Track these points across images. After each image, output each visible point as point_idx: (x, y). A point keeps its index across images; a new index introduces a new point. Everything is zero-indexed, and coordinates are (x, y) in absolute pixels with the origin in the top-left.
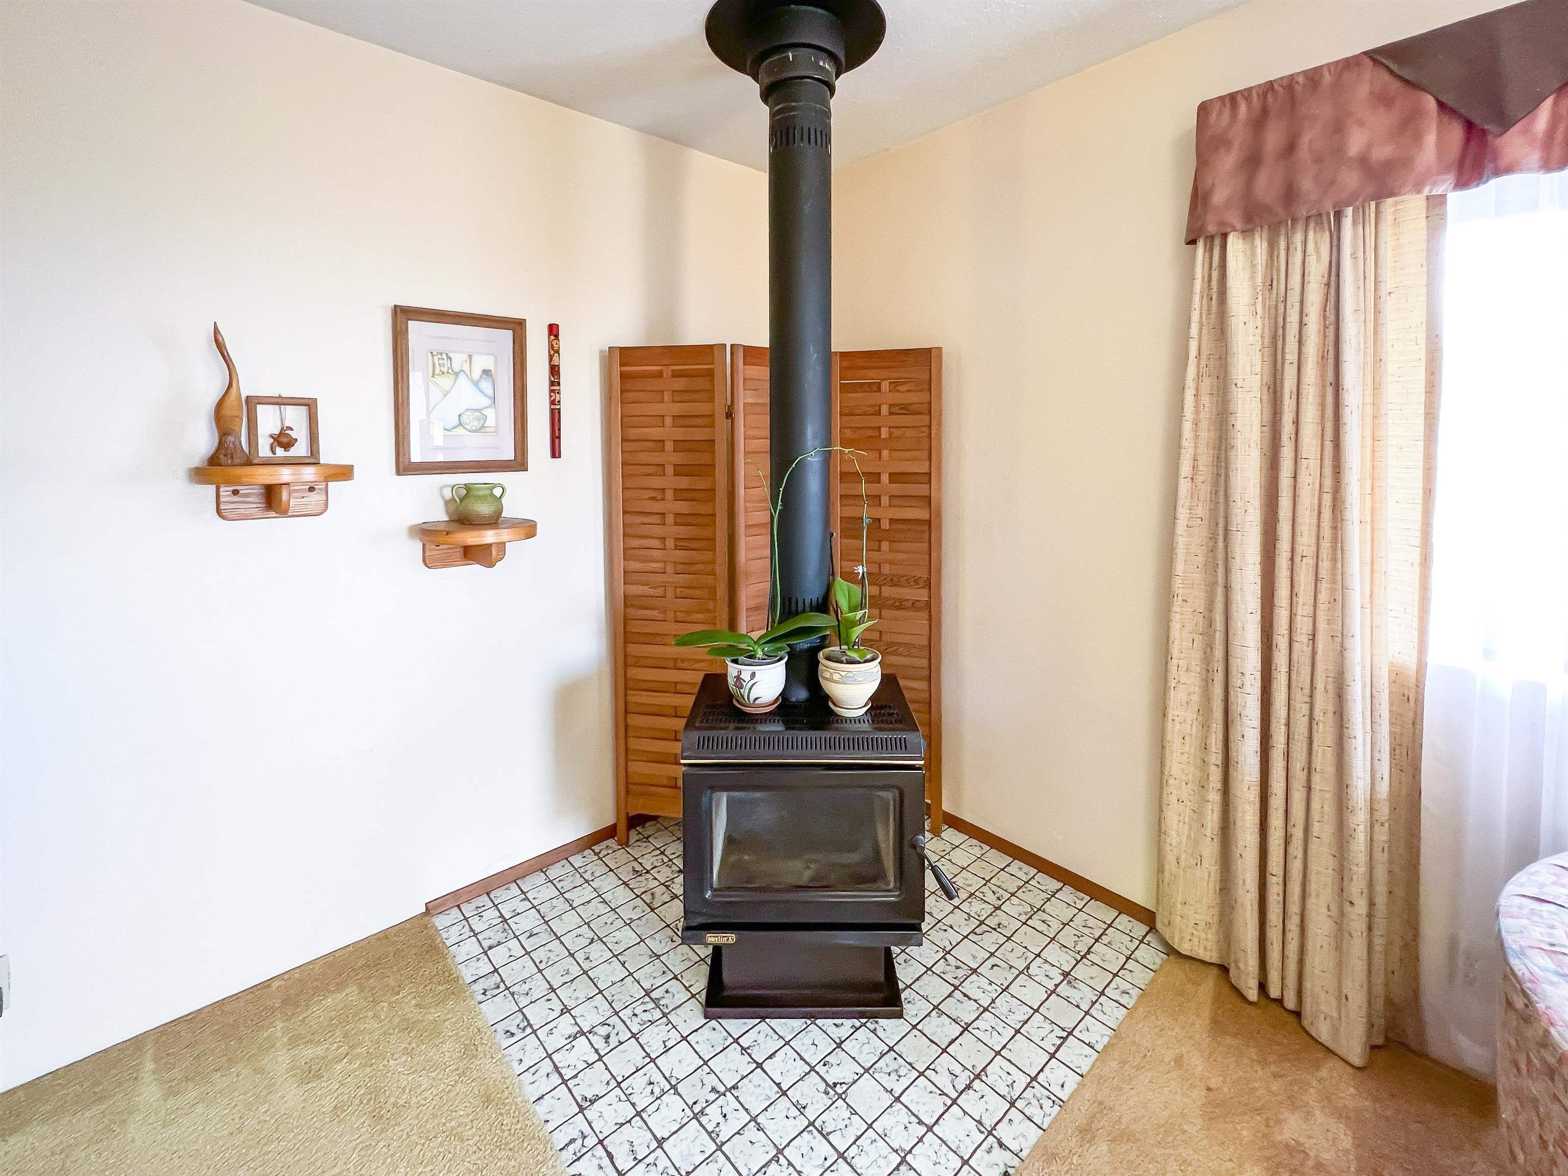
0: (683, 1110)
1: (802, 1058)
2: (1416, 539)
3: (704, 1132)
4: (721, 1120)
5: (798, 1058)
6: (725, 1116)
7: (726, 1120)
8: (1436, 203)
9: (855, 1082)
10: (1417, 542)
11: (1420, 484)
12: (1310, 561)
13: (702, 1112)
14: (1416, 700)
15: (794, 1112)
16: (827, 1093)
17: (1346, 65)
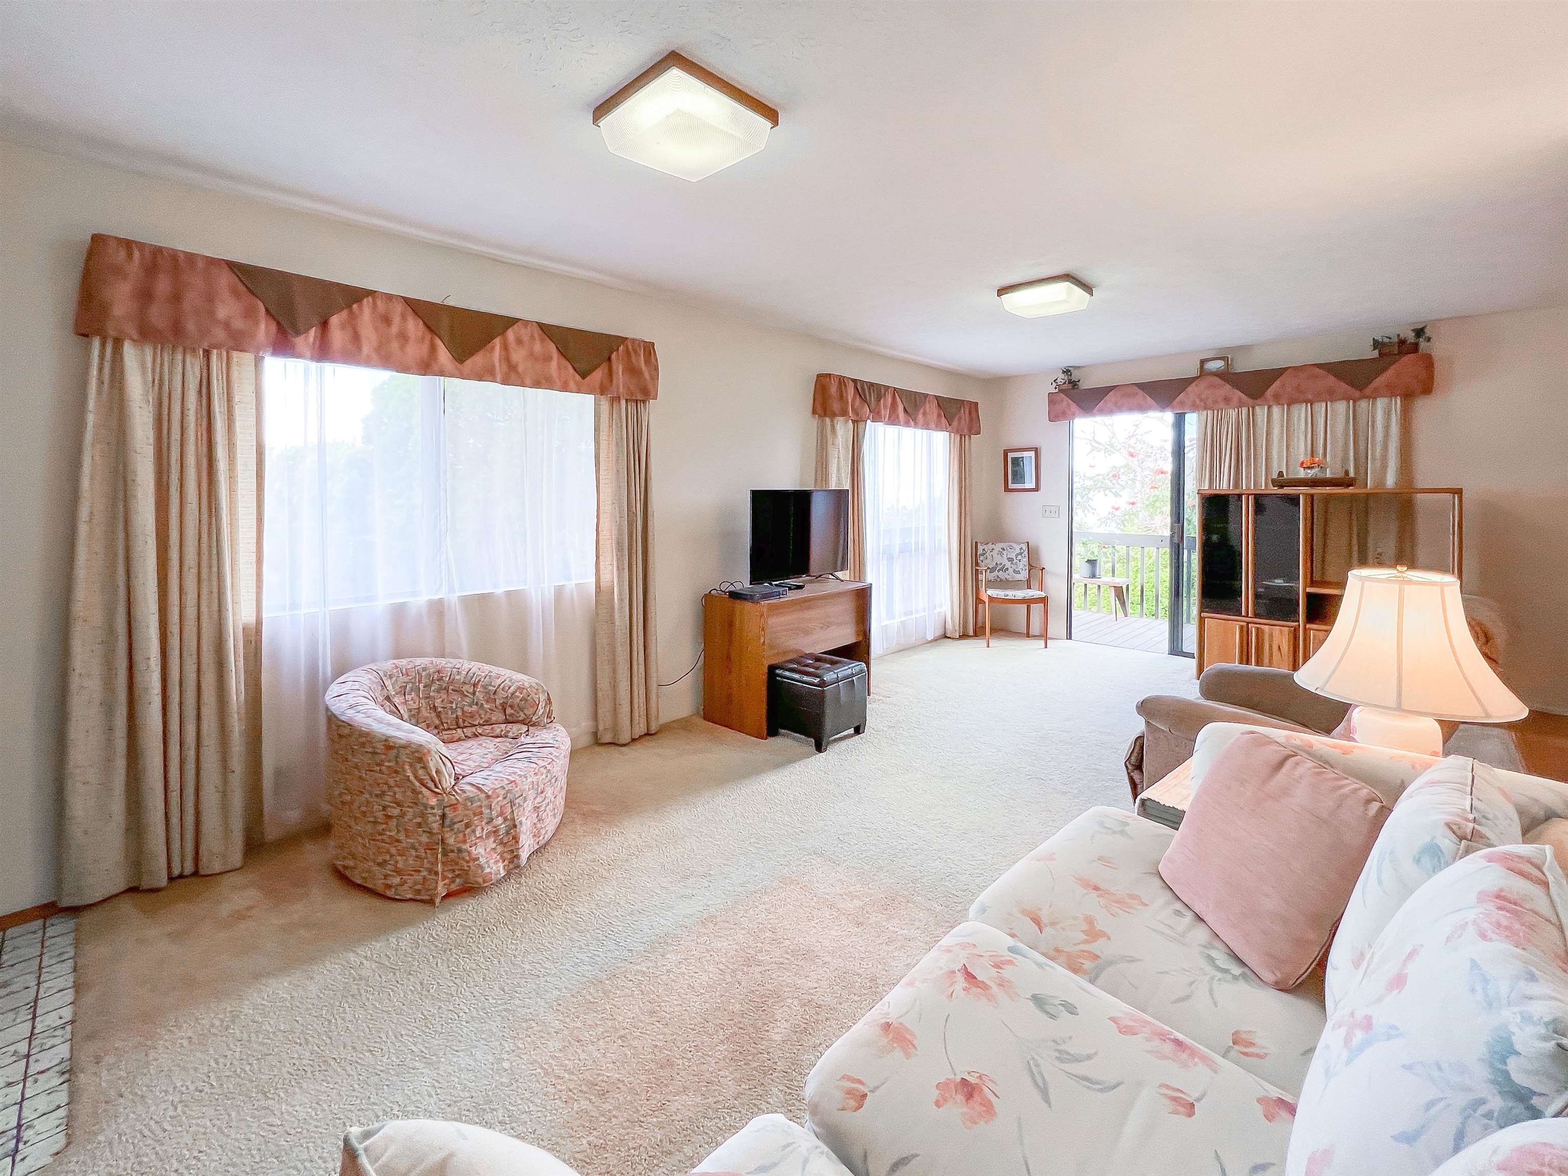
2: (253, 548)
8: (258, 361)
10: (254, 550)
11: (255, 517)
12: (194, 571)
14: (256, 643)
17: (212, 262)
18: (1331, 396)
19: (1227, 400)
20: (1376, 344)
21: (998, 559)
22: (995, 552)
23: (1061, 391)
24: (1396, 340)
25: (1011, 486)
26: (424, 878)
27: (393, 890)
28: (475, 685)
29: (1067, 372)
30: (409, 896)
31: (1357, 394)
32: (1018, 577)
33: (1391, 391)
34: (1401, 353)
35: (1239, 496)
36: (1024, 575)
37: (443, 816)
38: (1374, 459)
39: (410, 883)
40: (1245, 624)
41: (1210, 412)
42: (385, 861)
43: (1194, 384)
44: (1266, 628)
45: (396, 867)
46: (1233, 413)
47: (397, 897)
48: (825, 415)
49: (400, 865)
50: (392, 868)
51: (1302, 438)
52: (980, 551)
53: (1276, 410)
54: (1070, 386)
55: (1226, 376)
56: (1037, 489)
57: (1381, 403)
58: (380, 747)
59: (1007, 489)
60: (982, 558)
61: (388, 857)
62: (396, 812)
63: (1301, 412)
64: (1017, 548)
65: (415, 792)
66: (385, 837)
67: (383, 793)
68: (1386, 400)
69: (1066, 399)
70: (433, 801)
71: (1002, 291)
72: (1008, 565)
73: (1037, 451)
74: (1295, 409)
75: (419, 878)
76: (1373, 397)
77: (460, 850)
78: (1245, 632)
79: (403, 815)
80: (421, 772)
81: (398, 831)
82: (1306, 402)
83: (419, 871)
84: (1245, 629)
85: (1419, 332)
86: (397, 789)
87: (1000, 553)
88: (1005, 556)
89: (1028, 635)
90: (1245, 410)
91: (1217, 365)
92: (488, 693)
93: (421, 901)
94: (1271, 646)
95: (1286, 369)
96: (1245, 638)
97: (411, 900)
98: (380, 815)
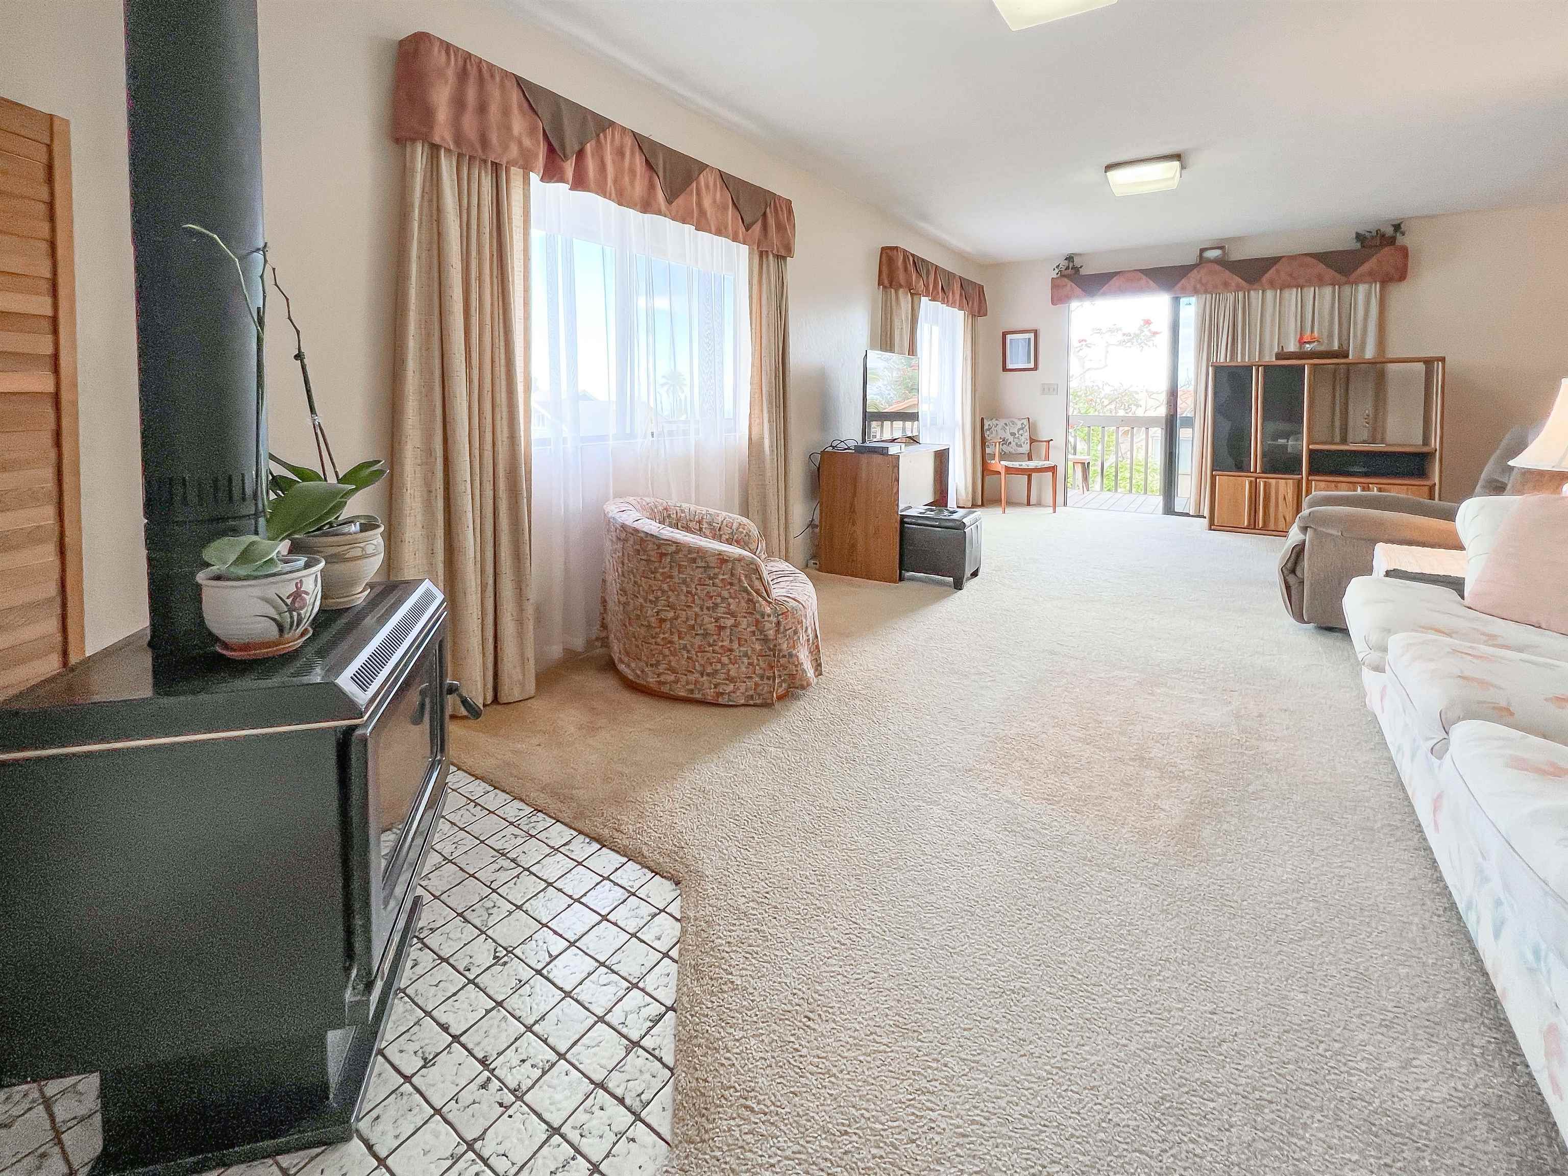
0: (510, 1116)
1: (454, 994)
3: (543, 1078)
4: (528, 1064)
5: (454, 998)
6: (523, 1061)
7: (529, 1058)
9: (494, 941)
13: (513, 1092)
15: (526, 989)
16: (505, 963)
17: (506, 74)
18: (1320, 281)
19: (1226, 285)
20: (1359, 237)
21: (1002, 434)
22: (999, 427)
23: (1063, 276)
24: (1374, 234)
25: (1009, 366)
26: (756, 684)
27: (727, 697)
28: (700, 522)
29: (1070, 258)
30: (742, 702)
31: (1343, 279)
32: (1021, 450)
33: (1372, 277)
34: (1382, 246)
35: (1249, 368)
36: (1025, 448)
37: (778, 623)
38: (1355, 336)
39: (742, 689)
40: (1253, 479)
41: (1209, 296)
42: (716, 671)
43: (1195, 271)
44: (1273, 482)
45: (728, 675)
46: (1231, 297)
47: (731, 703)
48: (891, 286)
49: (732, 673)
50: (723, 676)
51: (1292, 320)
52: (986, 427)
53: (1269, 294)
54: (1073, 271)
55: (1224, 263)
56: (1035, 368)
57: (1362, 289)
58: (713, 562)
59: (1005, 369)
60: (988, 433)
61: (719, 666)
62: (730, 622)
63: (1292, 295)
64: (1019, 424)
65: (750, 601)
66: (717, 648)
67: (716, 605)
68: (1366, 286)
69: (1070, 283)
70: (768, 610)
71: (1109, 168)
72: (1011, 439)
73: (1036, 333)
74: (1286, 293)
75: (750, 684)
76: (1356, 283)
77: (791, 655)
78: (1254, 487)
79: (736, 625)
80: (757, 583)
81: (731, 641)
82: (1297, 287)
83: (750, 677)
84: (1254, 484)
85: (1397, 227)
86: (731, 600)
87: (1004, 429)
88: (1008, 431)
89: (1029, 504)
90: (1241, 294)
91: (1212, 254)
92: (714, 529)
93: (755, 705)
94: (1277, 499)
95: (1281, 258)
96: (1253, 491)
97: (743, 705)
98: (711, 627)
